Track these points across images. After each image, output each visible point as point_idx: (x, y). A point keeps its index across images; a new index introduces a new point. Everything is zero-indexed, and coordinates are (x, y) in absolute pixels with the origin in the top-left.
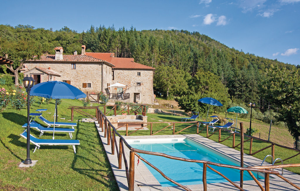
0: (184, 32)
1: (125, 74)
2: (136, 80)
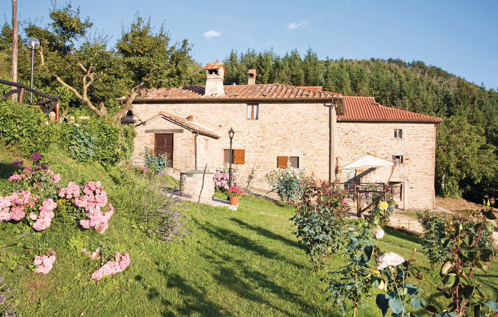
0: (395, 62)
1: (362, 133)
2: (389, 150)
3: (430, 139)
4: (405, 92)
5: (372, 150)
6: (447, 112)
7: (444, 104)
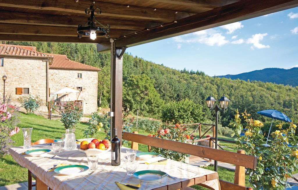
1: (61, 75)
2: (75, 84)
3: (95, 79)
4: (78, 50)
5: (66, 84)
6: (100, 62)
7: (99, 58)
